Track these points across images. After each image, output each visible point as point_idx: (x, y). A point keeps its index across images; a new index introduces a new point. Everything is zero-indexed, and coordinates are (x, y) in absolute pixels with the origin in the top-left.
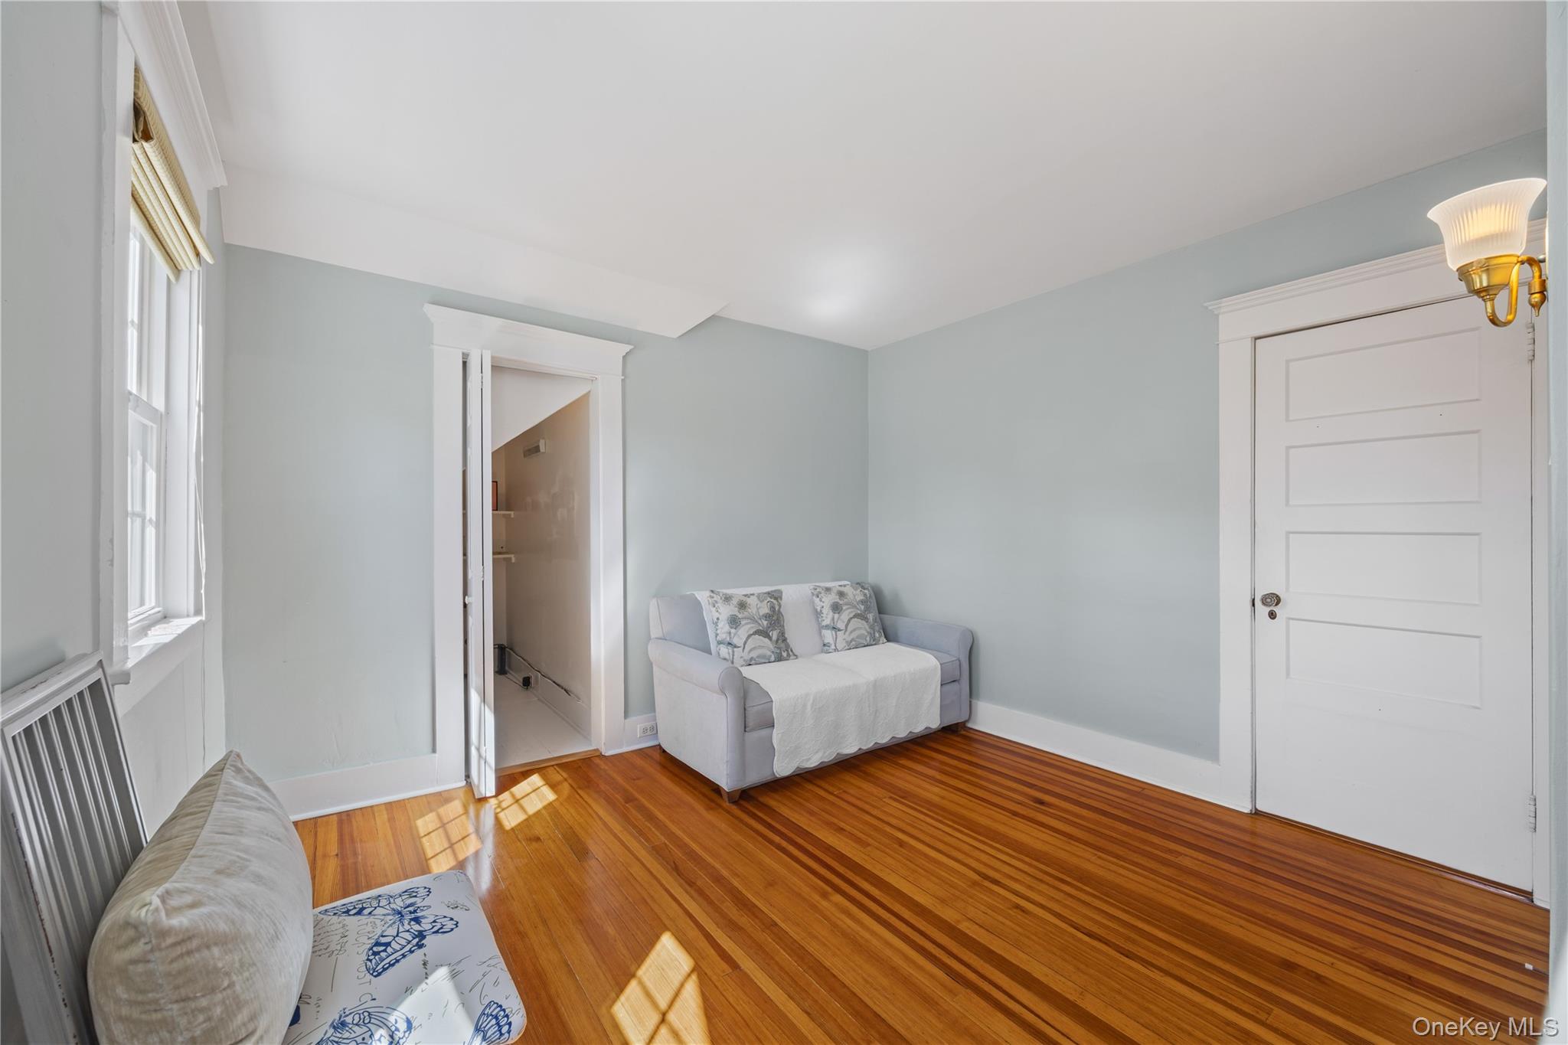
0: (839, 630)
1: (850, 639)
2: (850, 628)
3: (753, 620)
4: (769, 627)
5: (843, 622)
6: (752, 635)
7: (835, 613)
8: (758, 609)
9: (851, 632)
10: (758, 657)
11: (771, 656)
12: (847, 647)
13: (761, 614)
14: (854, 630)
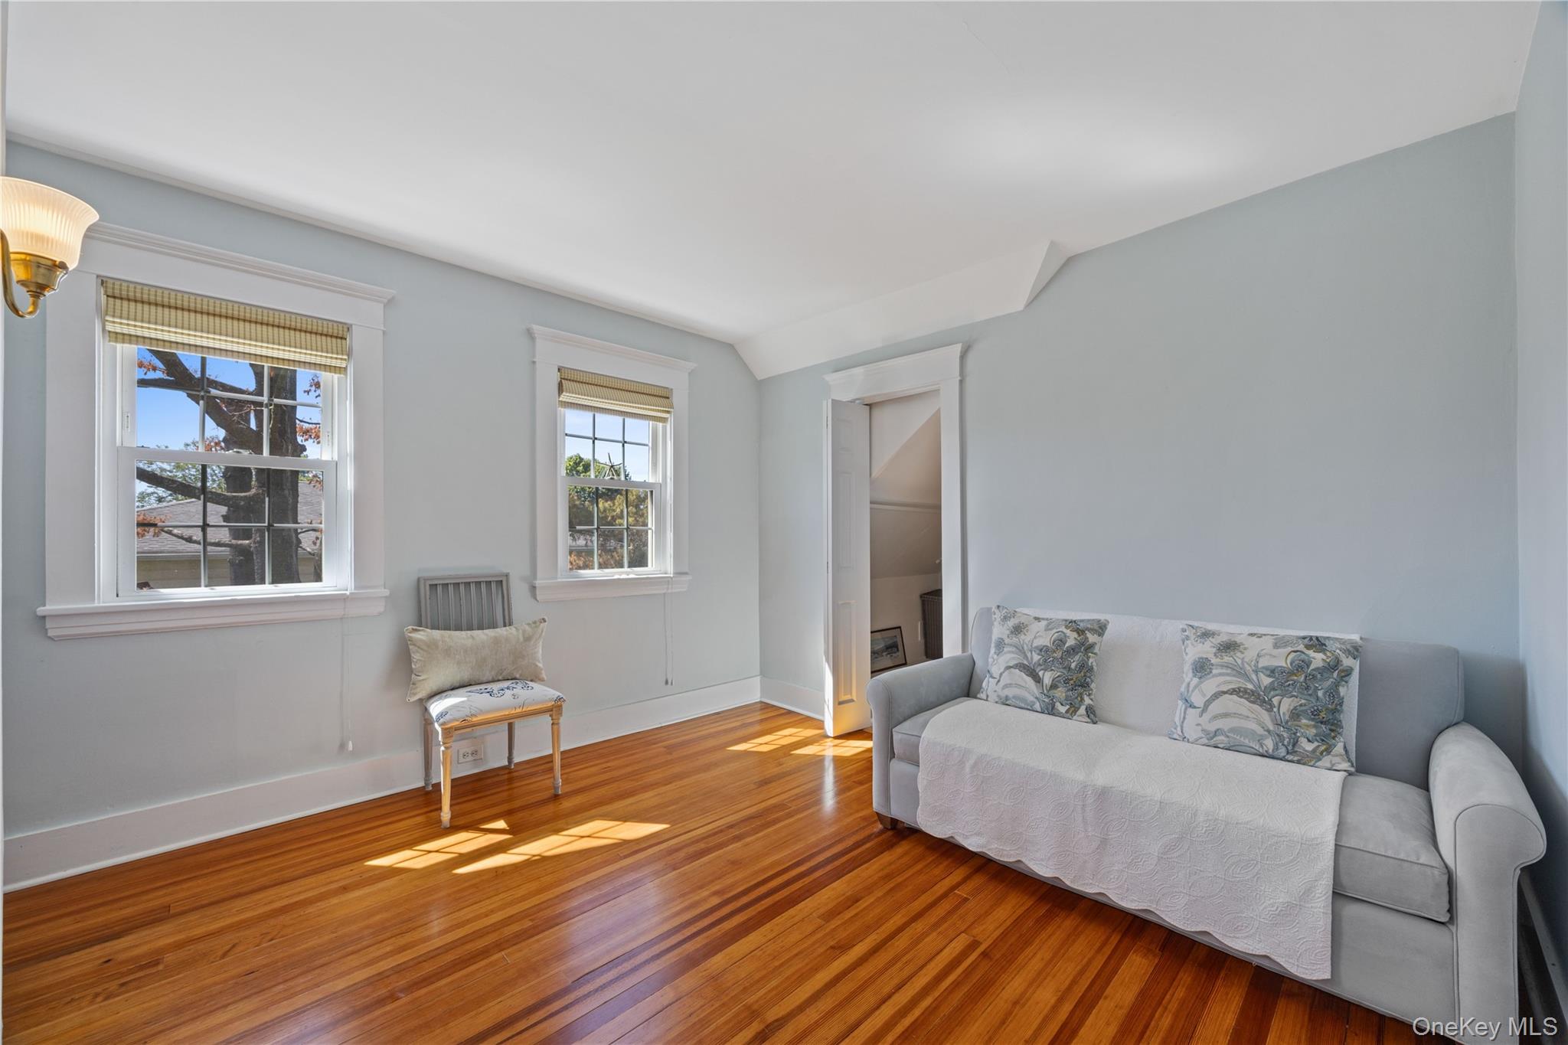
0: (1192, 706)
1: (1213, 729)
2: (1216, 707)
3: (1020, 650)
4: (1040, 665)
5: (1204, 695)
6: (1011, 667)
7: (1195, 676)
8: (1035, 638)
9: (1215, 717)
10: (1014, 697)
11: (1034, 703)
12: (1205, 741)
13: (1035, 645)
14: (1226, 715)
